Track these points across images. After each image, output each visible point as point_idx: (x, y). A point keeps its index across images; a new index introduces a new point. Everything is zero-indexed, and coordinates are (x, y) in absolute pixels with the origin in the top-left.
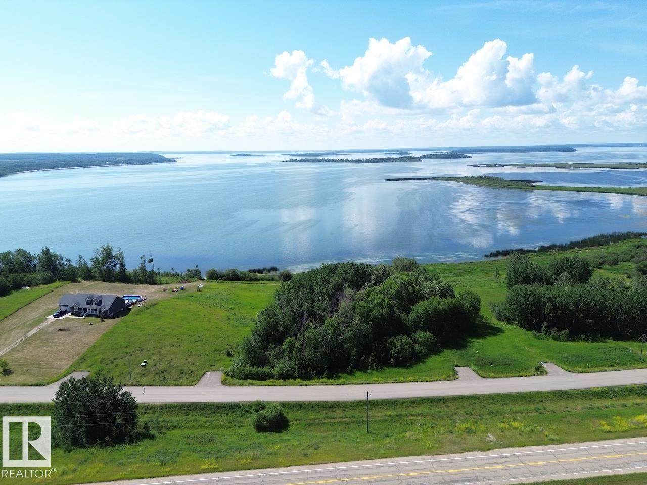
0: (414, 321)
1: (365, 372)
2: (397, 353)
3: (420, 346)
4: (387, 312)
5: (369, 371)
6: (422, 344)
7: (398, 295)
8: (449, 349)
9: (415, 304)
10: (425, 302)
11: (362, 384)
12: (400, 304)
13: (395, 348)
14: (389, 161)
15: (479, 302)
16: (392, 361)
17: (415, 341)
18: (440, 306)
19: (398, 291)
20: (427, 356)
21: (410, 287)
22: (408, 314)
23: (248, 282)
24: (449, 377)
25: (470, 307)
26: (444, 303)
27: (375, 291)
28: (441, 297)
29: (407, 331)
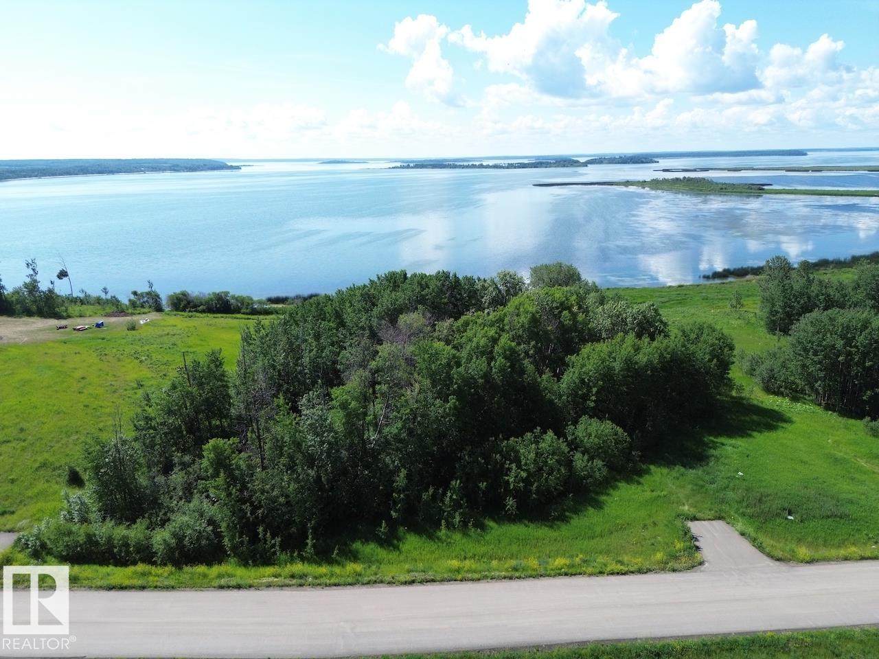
0: (574, 394)
1: (431, 537)
2: (523, 480)
3: (588, 461)
4: (502, 370)
5: (443, 532)
6: (592, 454)
7: (534, 329)
8: (664, 466)
9: (575, 351)
10: (603, 348)
11: (412, 582)
12: (538, 351)
13: (519, 467)
14: (541, 167)
15: (732, 348)
16: (510, 502)
17: (574, 445)
18: (640, 356)
19: (534, 320)
20: (607, 484)
21: (565, 313)
22: (558, 377)
23: (246, 316)
24: (676, 558)
25: (710, 360)
26: (648, 352)
27: (480, 321)
28: (639, 336)
29: (555, 420)
